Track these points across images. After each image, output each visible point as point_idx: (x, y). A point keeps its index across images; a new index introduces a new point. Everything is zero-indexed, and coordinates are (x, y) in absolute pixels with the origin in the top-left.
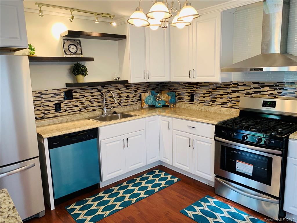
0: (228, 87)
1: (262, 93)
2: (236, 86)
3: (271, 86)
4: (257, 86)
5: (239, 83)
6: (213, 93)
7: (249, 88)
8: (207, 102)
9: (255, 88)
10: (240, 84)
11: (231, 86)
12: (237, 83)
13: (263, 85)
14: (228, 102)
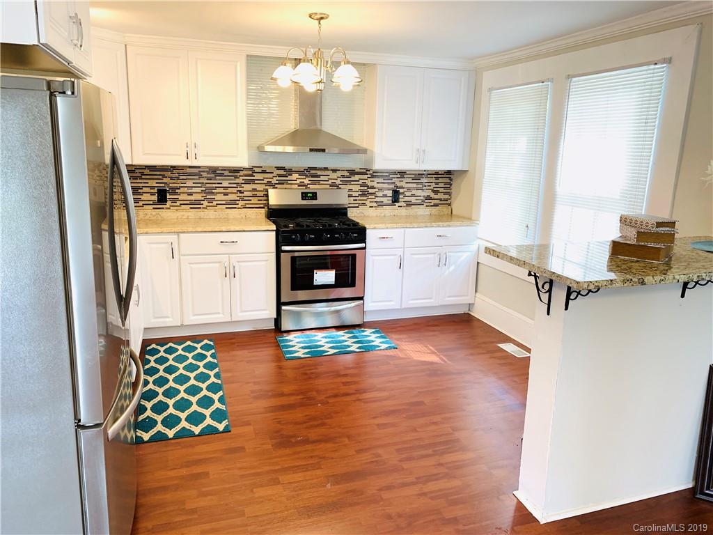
0: (236, 174)
1: (289, 182)
2: (251, 173)
3: (300, 173)
4: (282, 172)
5: (254, 169)
6: (208, 185)
7: (271, 175)
8: (198, 202)
9: (280, 176)
10: (257, 170)
11: (241, 173)
12: (251, 169)
13: (290, 172)
14: (238, 199)
